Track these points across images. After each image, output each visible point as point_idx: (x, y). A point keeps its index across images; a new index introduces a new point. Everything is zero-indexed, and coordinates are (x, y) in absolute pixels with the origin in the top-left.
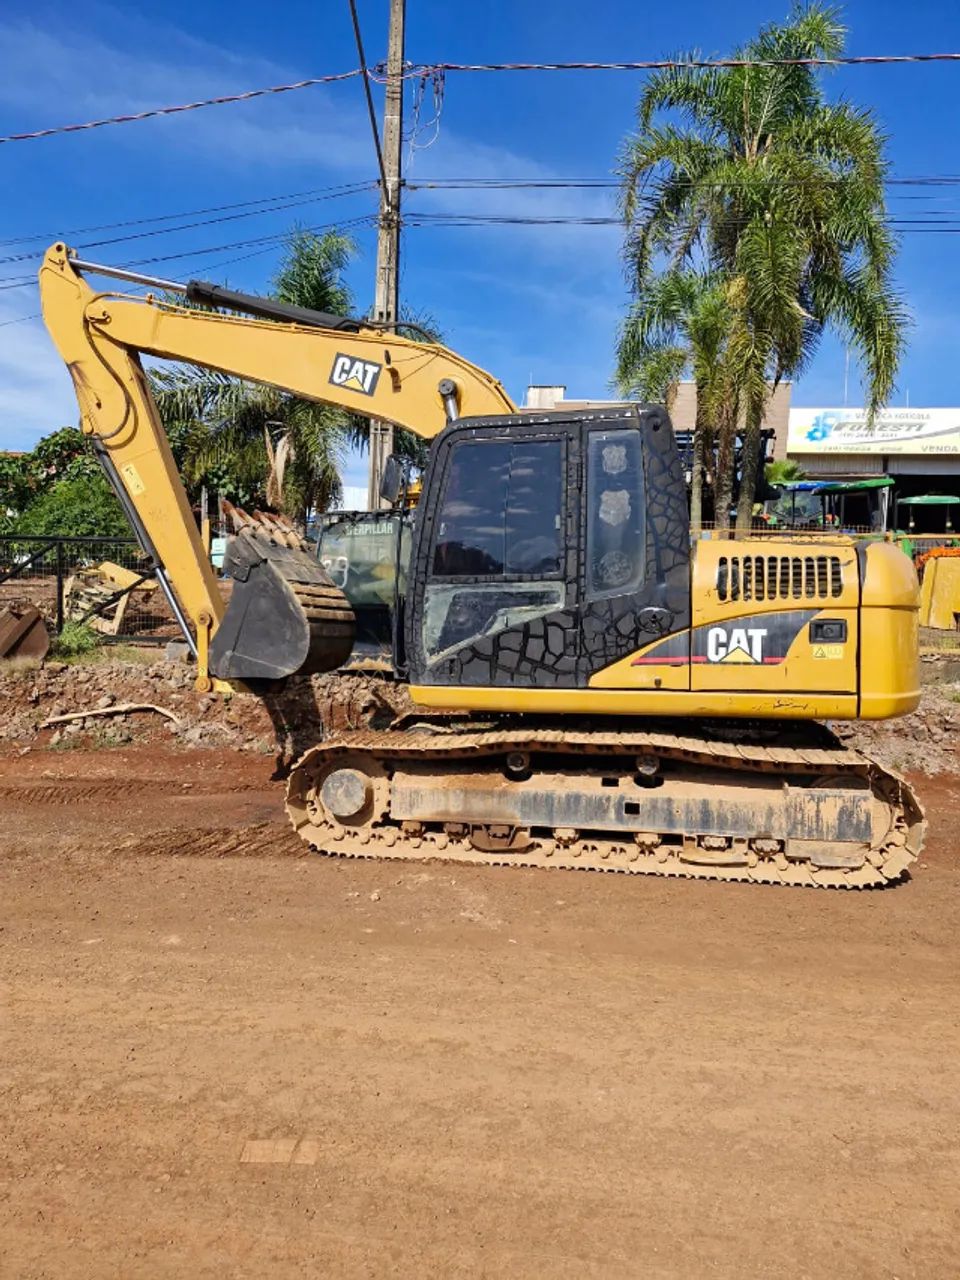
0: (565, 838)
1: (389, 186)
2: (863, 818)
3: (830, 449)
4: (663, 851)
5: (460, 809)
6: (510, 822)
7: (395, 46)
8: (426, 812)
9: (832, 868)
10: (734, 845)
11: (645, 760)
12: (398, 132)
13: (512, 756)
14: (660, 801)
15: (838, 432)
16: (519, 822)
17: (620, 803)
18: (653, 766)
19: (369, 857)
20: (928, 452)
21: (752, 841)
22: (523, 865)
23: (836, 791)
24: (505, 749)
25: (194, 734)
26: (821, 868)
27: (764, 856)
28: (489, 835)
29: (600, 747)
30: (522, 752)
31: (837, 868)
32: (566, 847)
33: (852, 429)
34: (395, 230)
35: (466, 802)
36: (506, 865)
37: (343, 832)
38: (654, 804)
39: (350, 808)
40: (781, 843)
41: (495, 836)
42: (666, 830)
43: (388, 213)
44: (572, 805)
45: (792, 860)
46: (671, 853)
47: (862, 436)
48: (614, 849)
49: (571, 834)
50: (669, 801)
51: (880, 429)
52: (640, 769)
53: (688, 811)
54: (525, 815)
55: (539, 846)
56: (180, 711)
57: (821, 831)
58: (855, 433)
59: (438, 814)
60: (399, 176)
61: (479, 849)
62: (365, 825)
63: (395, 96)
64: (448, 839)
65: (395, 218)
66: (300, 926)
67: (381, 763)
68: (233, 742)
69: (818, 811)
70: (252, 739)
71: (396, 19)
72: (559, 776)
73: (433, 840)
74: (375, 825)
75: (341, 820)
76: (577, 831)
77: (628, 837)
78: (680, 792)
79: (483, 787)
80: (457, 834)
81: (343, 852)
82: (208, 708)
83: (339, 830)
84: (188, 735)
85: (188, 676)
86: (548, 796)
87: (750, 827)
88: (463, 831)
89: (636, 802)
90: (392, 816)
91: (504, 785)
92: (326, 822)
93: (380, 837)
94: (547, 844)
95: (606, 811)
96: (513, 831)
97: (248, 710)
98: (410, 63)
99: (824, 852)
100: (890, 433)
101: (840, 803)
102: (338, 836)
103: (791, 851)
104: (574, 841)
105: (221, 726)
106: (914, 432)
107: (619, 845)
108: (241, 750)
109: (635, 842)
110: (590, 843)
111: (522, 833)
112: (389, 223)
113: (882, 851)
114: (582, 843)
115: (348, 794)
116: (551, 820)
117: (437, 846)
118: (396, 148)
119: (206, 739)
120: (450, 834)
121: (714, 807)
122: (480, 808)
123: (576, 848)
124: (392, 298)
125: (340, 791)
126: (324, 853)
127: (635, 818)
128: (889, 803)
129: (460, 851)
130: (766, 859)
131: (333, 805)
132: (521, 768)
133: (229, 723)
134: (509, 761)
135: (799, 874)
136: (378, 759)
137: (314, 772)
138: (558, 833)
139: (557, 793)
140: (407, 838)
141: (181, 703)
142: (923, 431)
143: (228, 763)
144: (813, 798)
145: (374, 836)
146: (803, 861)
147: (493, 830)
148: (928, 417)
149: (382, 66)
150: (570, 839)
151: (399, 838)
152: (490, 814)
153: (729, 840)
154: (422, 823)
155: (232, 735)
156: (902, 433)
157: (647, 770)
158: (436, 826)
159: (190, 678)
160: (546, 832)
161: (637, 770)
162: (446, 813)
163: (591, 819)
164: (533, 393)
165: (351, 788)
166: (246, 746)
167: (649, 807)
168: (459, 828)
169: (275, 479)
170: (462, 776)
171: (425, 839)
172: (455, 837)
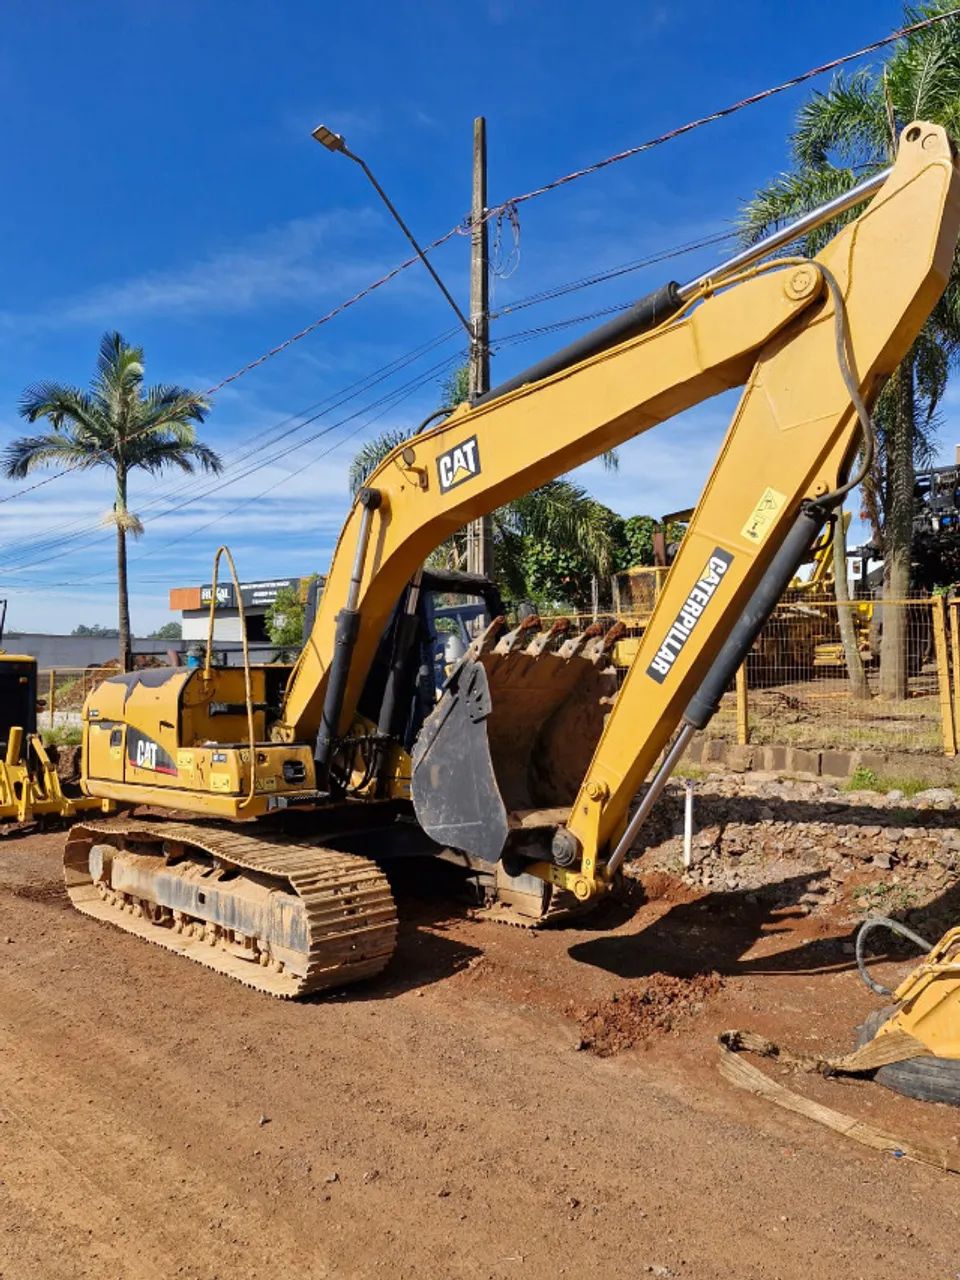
1: (472, 322)
2: (303, 930)
8: (124, 884)
14: (214, 894)
17: (197, 892)
21: (255, 940)
28: (148, 910)
38: (211, 896)
40: (268, 945)
42: (215, 921)
43: (474, 345)
50: (217, 894)
53: (225, 906)
54: (160, 895)
55: (175, 924)
57: (283, 938)
59: (129, 888)
60: (485, 309)
63: (477, 242)
69: (282, 917)
76: (182, 914)
79: (147, 869)
86: (169, 880)
87: (252, 927)
89: (203, 893)
90: (113, 886)
95: (191, 898)
99: (289, 959)
101: (291, 913)
112: (475, 355)
115: (97, 863)
116: (170, 902)
118: (479, 287)
121: (236, 905)
122: (144, 885)
125: (94, 861)
127: (203, 907)
130: (271, 961)
131: (92, 872)
138: (174, 914)
139: (173, 880)
144: (279, 903)
152: (147, 892)
153: (243, 937)
158: (129, 897)
162: (132, 887)
163: (186, 904)
165: (98, 860)
167: (209, 898)
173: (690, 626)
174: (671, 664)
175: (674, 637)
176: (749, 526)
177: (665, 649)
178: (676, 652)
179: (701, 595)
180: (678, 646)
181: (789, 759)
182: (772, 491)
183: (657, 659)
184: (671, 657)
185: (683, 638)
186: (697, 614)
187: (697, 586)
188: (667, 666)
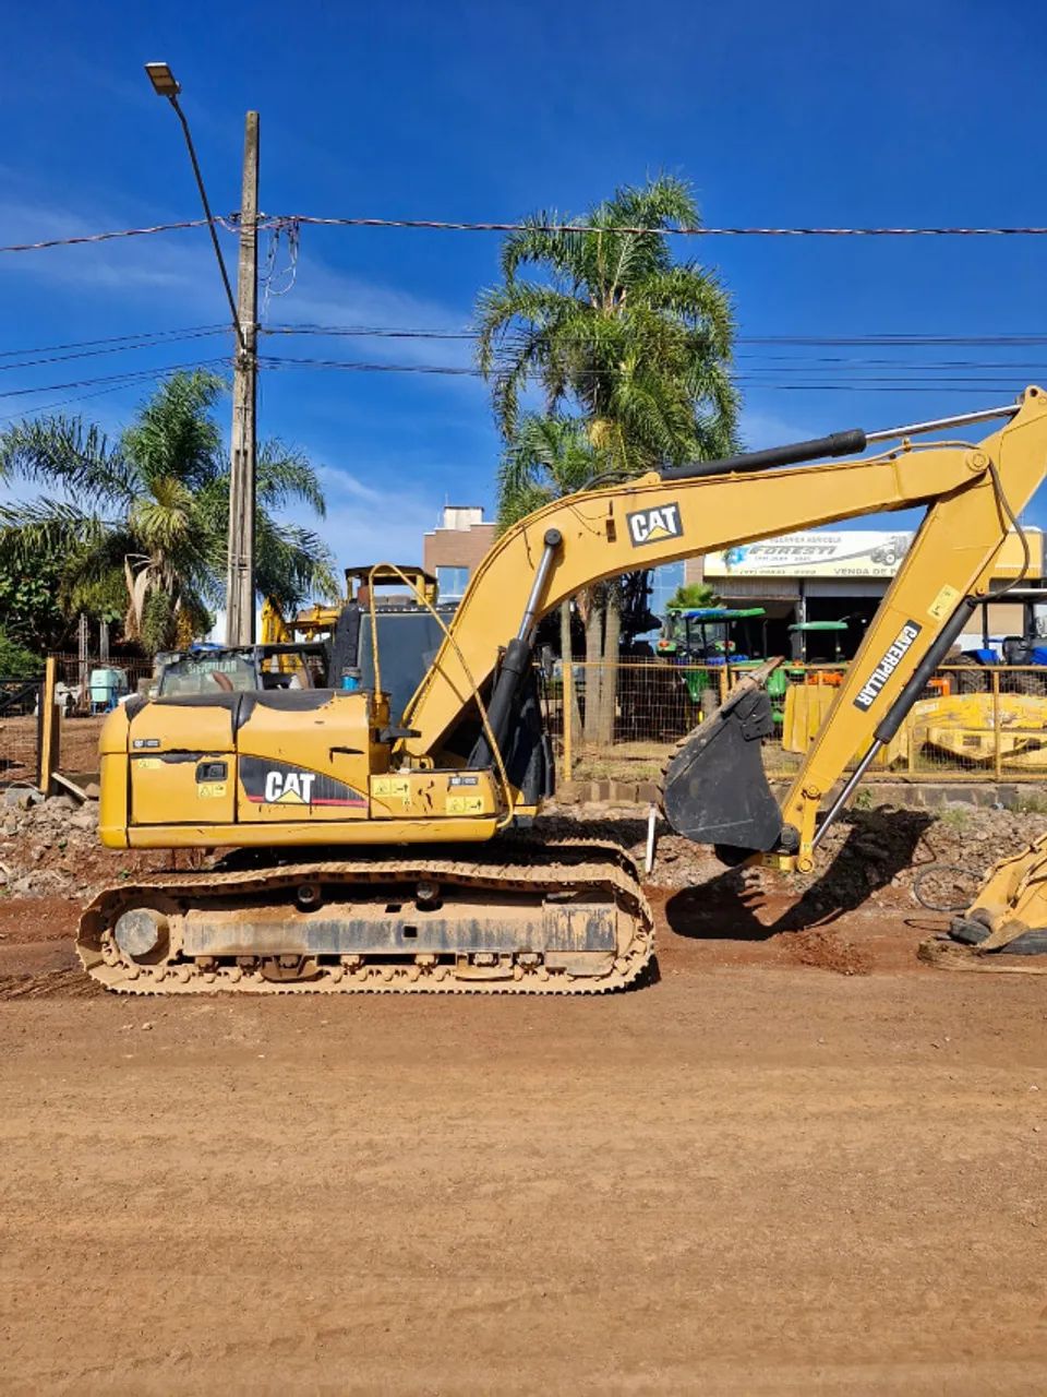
0: (350, 964)
1: (244, 329)
2: (607, 929)
3: (746, 572)
4: (440, 971)
5: (251, 942)
6: (298, 951)
7: (249, 197)
8: (218, 946)
9: (586, 977)
10: (501, 960)
11: (423, 885)
12: (252, 279)
13: (301, 889)
14: (434, 924)
15: (753, 556)
16: (308, 951)
17: (399, 927)
18: (430, 890)
19: (160, 994)
20: (840, 574)
21: (515, 956)
22: (307, 992)
23: (584, 906)
24: (296, 882)
25: (23, 884)
26: (576, 977)
27: (529, 969)
28: (280, 966)
29: (383, 875)
30: (313, 885)
31: (590, 977)
32: (353, 973)
33: (767, 552)
34: (250, 373)
35: (256, 934)
36: (291, 993)
37: (137, 971)
38: (430, 924)
39: (143, 948)
40: (540, 955)
41: (285, 967)
42: (440, 950)
43: (244, 356)
44: (356, 931)
45: (552, 971)
46: (448, 972)
47: (776, 558)
48: (397, 972)
49: (356, 960)
50: (443, 922)
51: (794, 552)
52: (419, 894)
53: (460, 932)
54: (312, 944)
55: (328, 973)
56: (11, 860)
57: (573, 943)
58: (770, 556)
59: (230, 948)
60: (255, 320)
61: (271, 981)
62: (161, 963)
63: (249, 244)
64: (242, 972)
65: (251, 360)
66: (64, 1056)
67: (176, 901)
68: (65, 890)
69: (569, 925)
70: (86, 887)
71: (250, 174)
72: (348, 905)
73: (226, 974)
74: (171, 963)
75: (137, 959)
76: (361, 956)
77: (408, 959)
78: (455, 914)
79: (273, 920)
80: (248, 967)
81: (133, 990)
82: (42, 856)
83: (134, 969)
84: (17, 885)
85: (22, 823)
86: (333, 925)
87: (514, 943)
88: (255, 963)
89: (413, 925)
90: (185, 953)
91: (293, 916)
92: (121, 962)
93: (175, 974)
94: (335, 971)
95: (387, 936)
96: (302, 961)
97: (84, 857)
98: (263, 214)
99: (577, 961)
100: (803, 556)
101: (587, 918)
102: (133, 975)
103: (549, 963)
104: (359, 966)
105: (54, 874)
106: (826, 555)
107: (400, 968)
108: (71, 899)
109: (415, 964)
110: (375, 968)
111: (311, 961)
112: (244, 366)
113: (627, 959)
114: (368, 967)
115: (141, 932)
116: (337, 947)
117: (230, 979)
118: (251, 294)
119: (36, 889)
120: (242, 967)
121: (482, 927)
122: (270, 940)
123: (361, 973)
124: (249, 437)
125: (133, 931)
126: (114, 992)
127: (413, 941)
128: (630, 913)
129: (253, 983)
130: (531, 972)
131: (126, 945)
132: (309, 900)
133: (62, 870)
134: (299, 893)
135: (559, 983)
136: (174, 898)
137: (109, 913)
138: (344, 960)
139: (342, 923)
140: (201, 974)
141: (13, 852)
142: (834, 555)
143: (53, 913)
144: (565, 913)
145: (169, 973)
146: (561, 971)
147: (282, 961)
148: (839, 540)
149: (236, 215)
150: (354, 965)
151: (194, 974)
152: (279, 946)
153: (496, 956)
154: (215, 958)
155: (64, 883)
156: (816, 556)
157: (425, 895)
158: (228, 961)
159: (24, 825)
160: (333, 960)
161: (417, 896)
162: (238, 947)
163: (374, 944)
164: (450, 515)
165: (143, 927)
166: (79, 894)
167: (425, 929)
168: (250, 961)
169: (134, 614)
170: (256, 910)
171: (219, 974)
172: (249, 970)
173: (890, 672)
174: (874, 698)
175: (876, 679)
176: (933, 607)
177: (868, 686)
178: (878, 690)
179: (897, 651)
180: (879, 685)
181: (613, 791)
182: (949, 587)
183: (862, 695)
184: (874, 693)
185: (884, 680)
186: (894, 664)
187: (893, 645)
188: (871, 700)
